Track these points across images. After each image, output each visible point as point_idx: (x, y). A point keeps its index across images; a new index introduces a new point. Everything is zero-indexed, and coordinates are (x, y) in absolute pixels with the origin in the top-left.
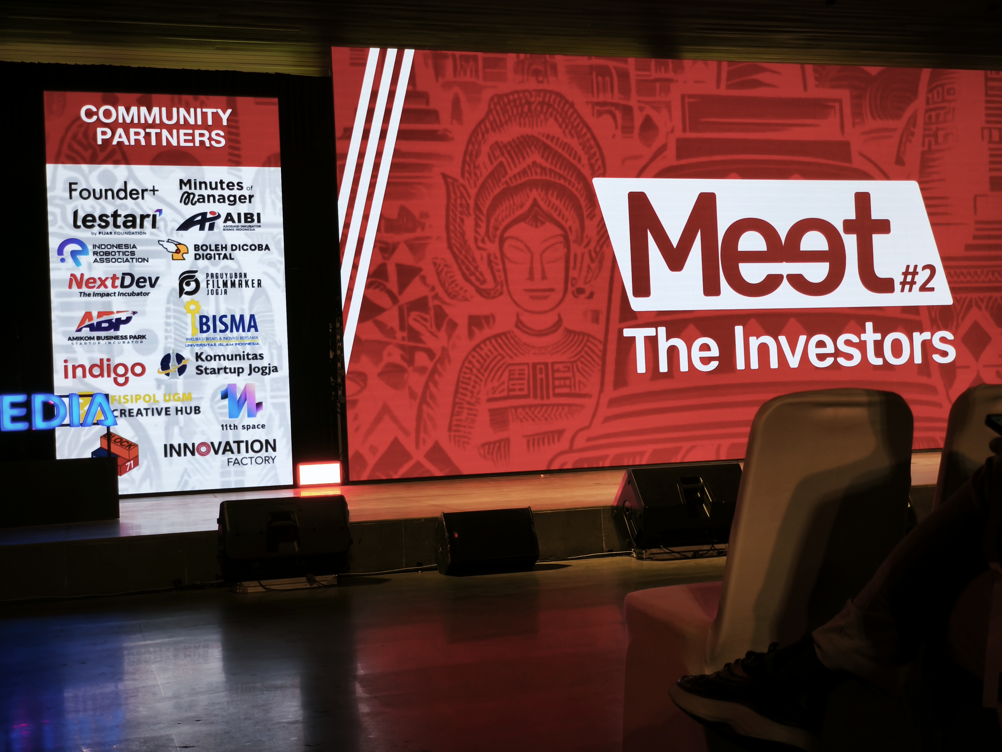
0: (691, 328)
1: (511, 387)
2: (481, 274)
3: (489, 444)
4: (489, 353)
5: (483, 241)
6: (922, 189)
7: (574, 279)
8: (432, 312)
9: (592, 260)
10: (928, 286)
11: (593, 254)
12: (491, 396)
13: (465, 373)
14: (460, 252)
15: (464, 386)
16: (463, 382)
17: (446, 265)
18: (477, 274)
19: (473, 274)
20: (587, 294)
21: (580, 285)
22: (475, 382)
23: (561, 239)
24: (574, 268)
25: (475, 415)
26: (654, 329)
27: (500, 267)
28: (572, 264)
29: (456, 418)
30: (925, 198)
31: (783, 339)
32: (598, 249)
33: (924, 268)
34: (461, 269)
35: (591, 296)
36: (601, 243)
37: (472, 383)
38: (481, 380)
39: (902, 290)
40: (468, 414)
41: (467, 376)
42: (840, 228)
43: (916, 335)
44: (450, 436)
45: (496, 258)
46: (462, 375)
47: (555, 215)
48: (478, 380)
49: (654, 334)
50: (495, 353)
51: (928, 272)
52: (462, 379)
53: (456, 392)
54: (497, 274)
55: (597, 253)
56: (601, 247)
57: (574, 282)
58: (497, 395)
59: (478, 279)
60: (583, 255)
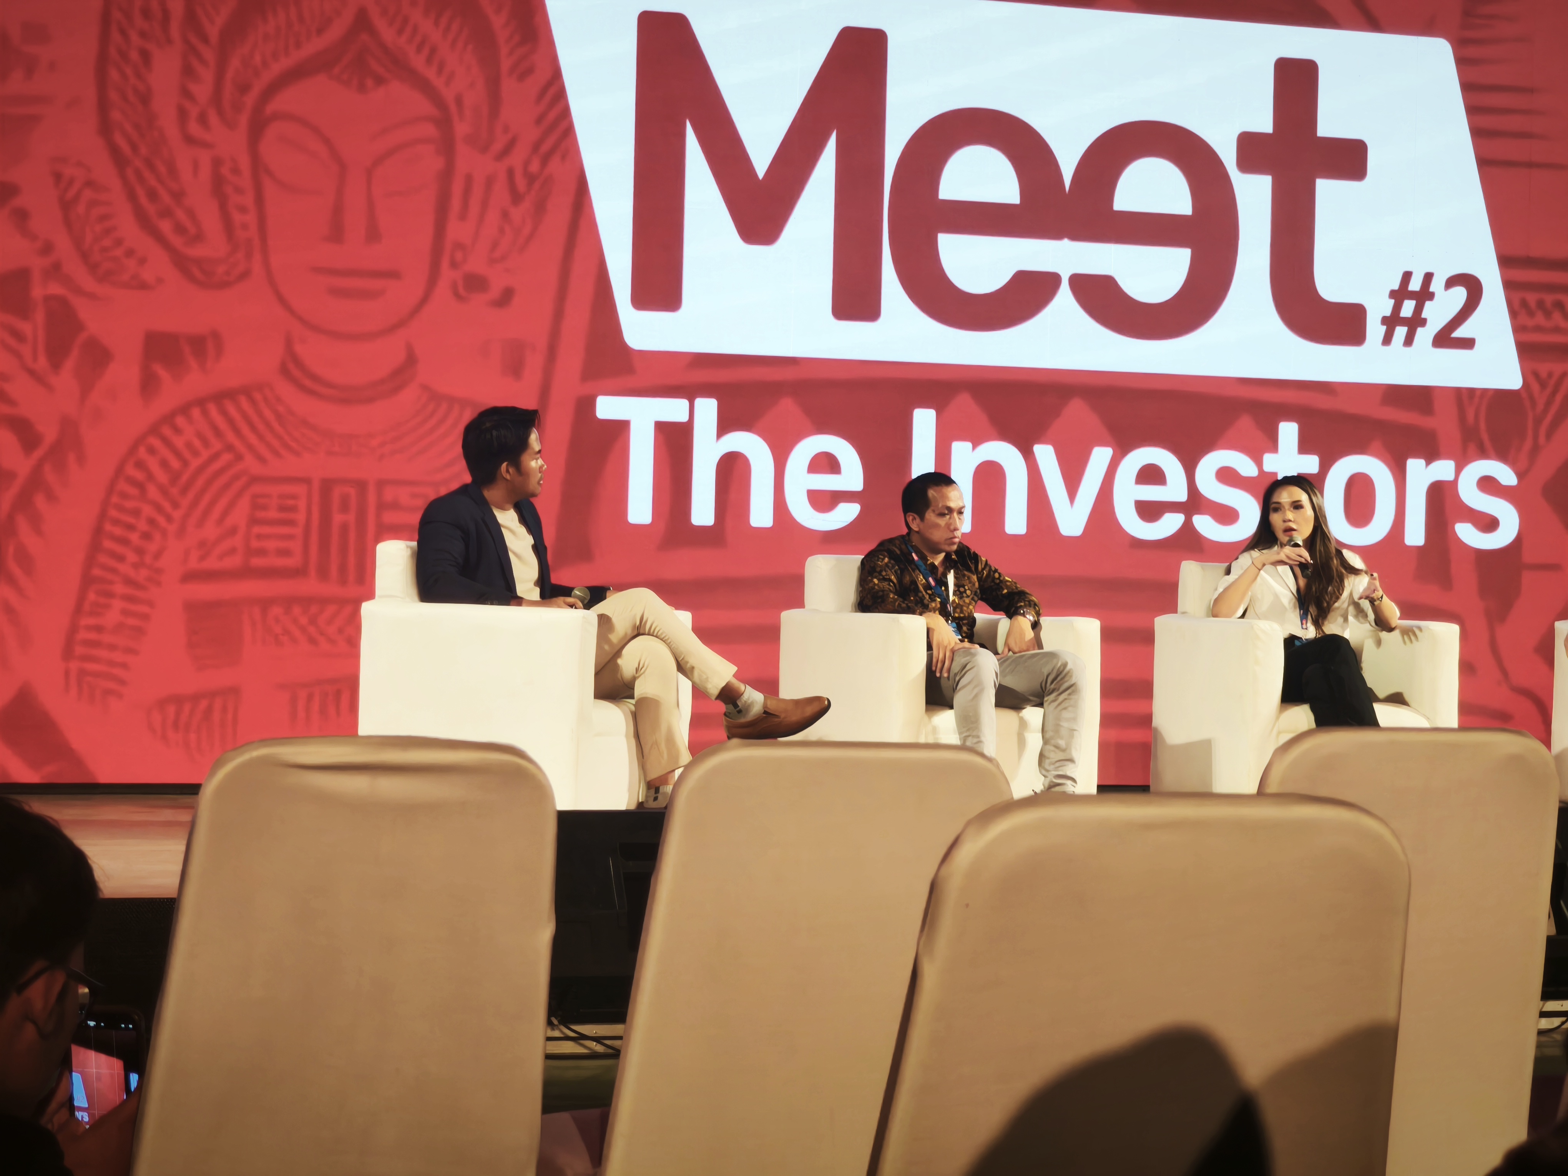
0: (787, 406)
1: (255, 544)
2: (191, 214)
3: (178, 700)
4: (197, 443)
5: (203, 119)
6: (1461, 62)
7: (459, 246)
8: (40, 316)
9: (516, 197)
10: (1459, 333)
11: (521, 184)
12: (193, 564)
13: (124, 496)
14: (134, 148)
15: (118, 531)
16: (116, 522)
17: (89, 183)
18: (180, 215)
19: (166, 213)
20: (495, 291)
21: (476, 264)
22: (152, 522)
23: (430, 130)
24: (463, 216)
25: (146, 617)
26: (684, 403)
27: (248, 199)
28: (456, 203)
29: (86, 621)
30: (1467, 87)
31: (1045, 454)
32: (534, 167)
33: (1451, 282)
34: (132, 196)
35: (506, 298)
36: (545, 147)
37: (142, 526)
38: (169, 519)
39: (1387, 340)
40: (125, 612)
41: (129, 504)
42: (1228, 156)
43: (1415, 466)
44: (67, 673)
45: (236, 171)
46: (115, 499)
47: (418, 62)
48: (161, 520)
49: (684, 418)
50: (217, 446)
51: (1460, 294)
52: (113, 513)
53: (95, 547)
54: (238, 218)
55: (531, 179)
56: (545, 160)
57: (459, 256)
58: (212, 563)
59: (180, 229)
60: (490, 182)
